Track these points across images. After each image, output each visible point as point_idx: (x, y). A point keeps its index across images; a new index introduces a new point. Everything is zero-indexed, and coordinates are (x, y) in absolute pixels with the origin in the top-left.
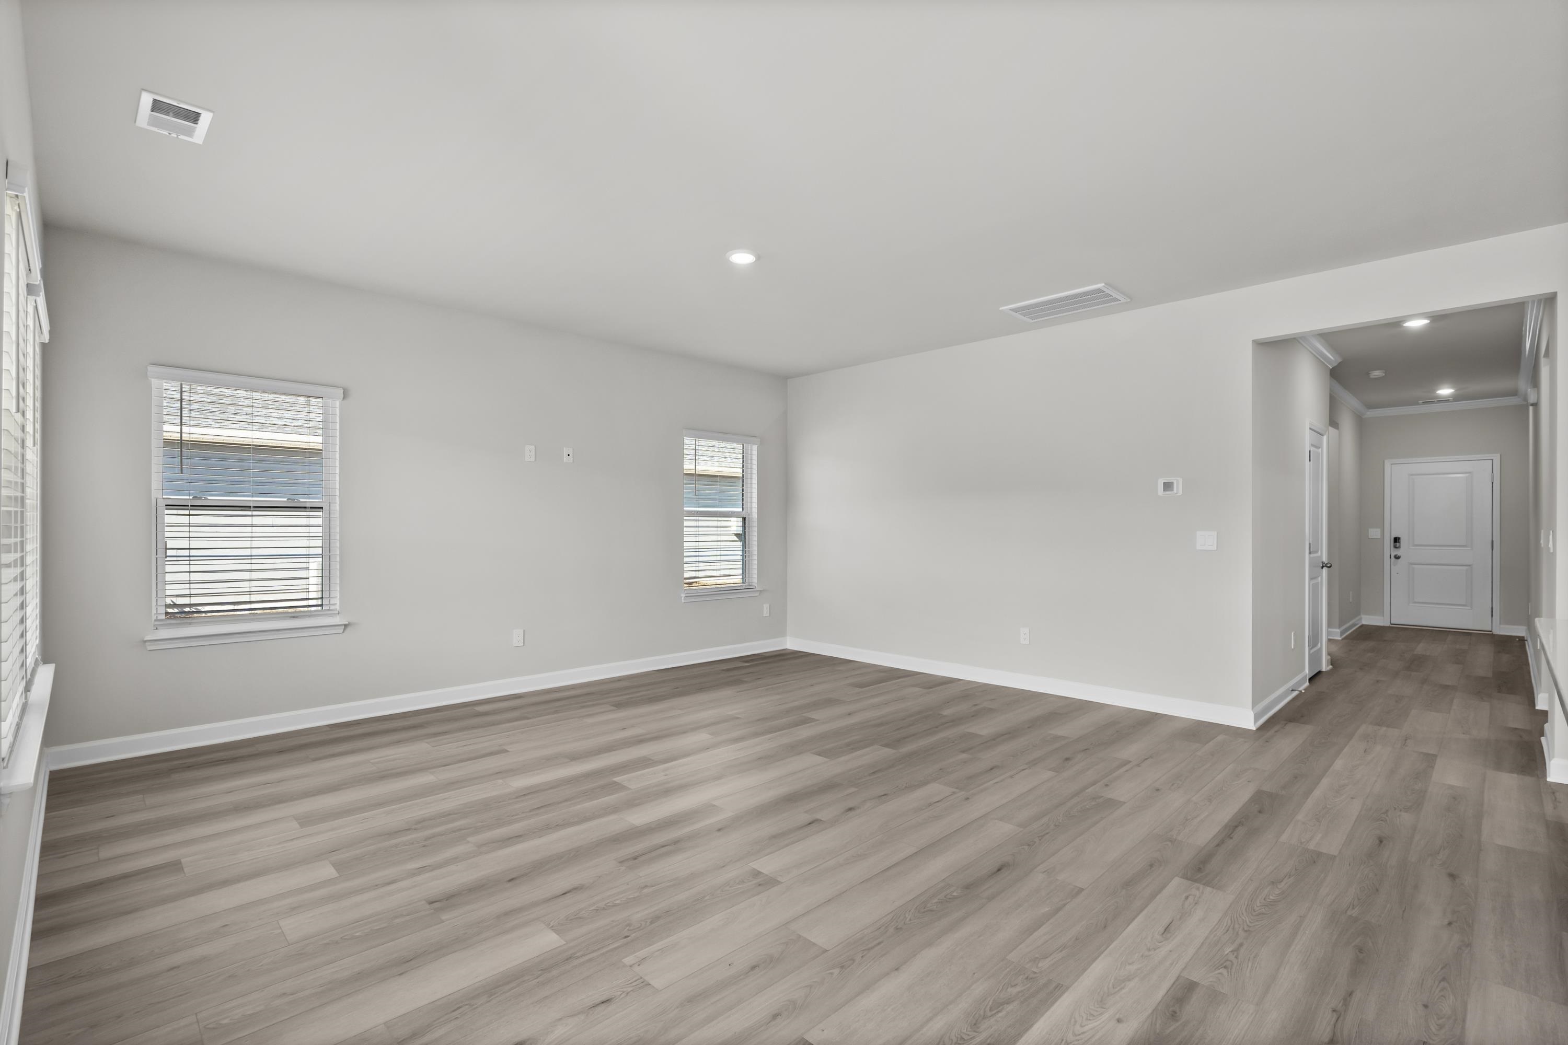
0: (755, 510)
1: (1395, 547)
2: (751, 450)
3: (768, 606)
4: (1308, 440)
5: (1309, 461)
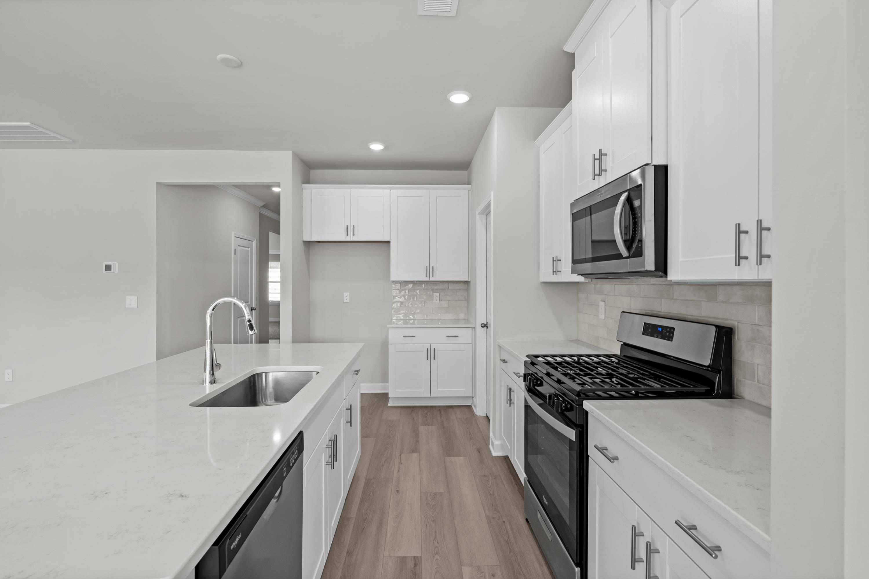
4: (234, 243)
5: (235, 254)
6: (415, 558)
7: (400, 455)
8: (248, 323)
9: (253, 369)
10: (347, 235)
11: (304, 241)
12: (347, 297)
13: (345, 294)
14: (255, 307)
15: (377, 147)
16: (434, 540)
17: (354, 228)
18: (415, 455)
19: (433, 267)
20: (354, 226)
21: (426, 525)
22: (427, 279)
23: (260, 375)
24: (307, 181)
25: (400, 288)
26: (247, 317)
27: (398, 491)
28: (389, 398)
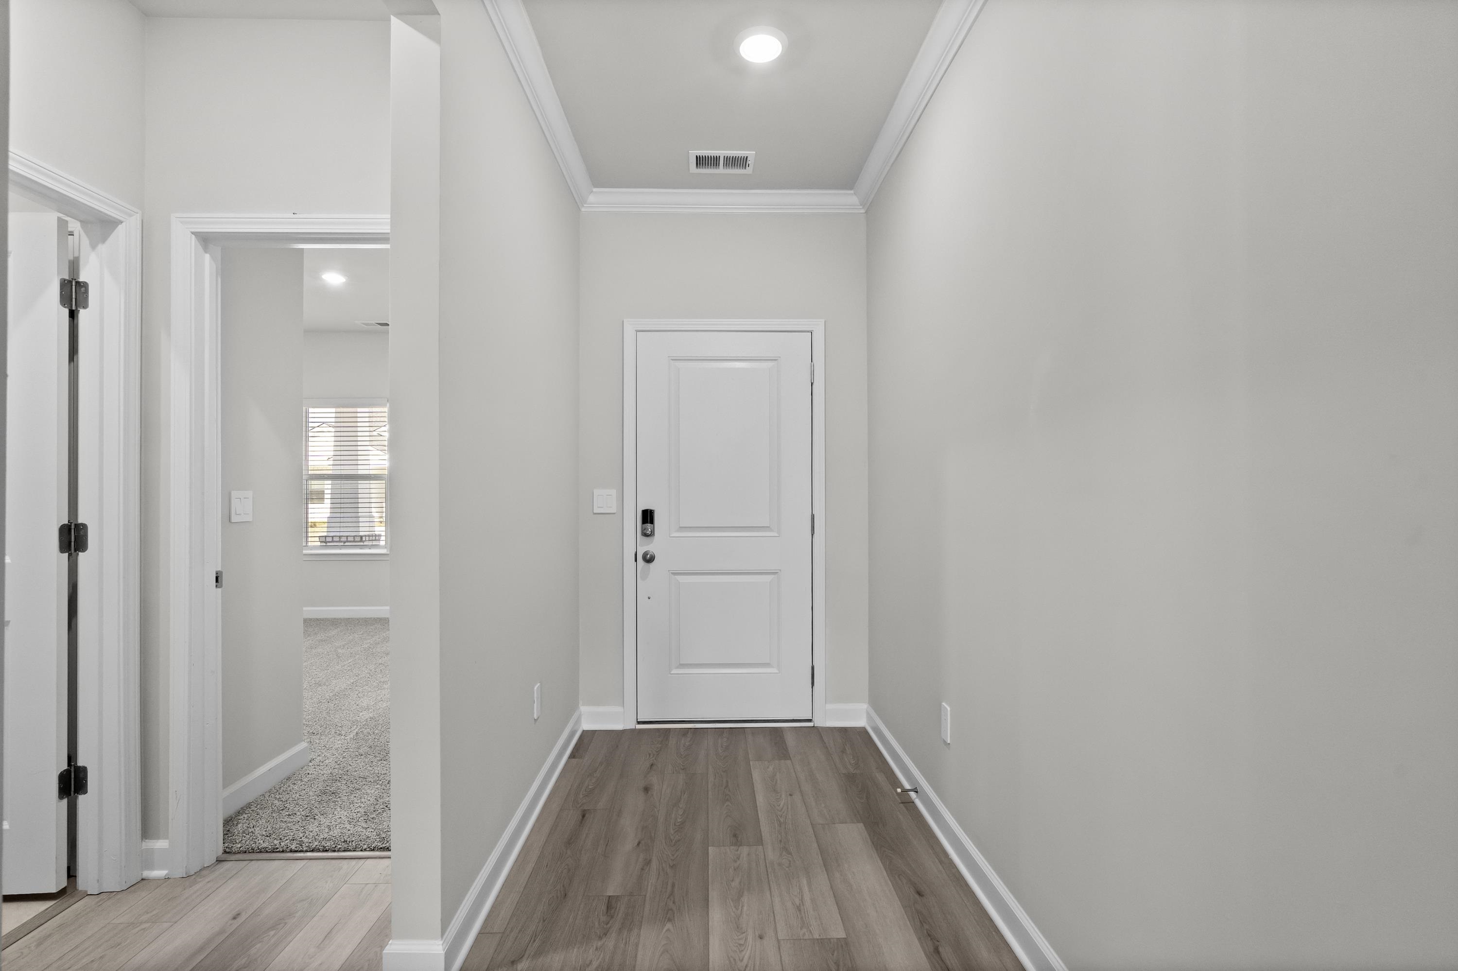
1: (645, 535)
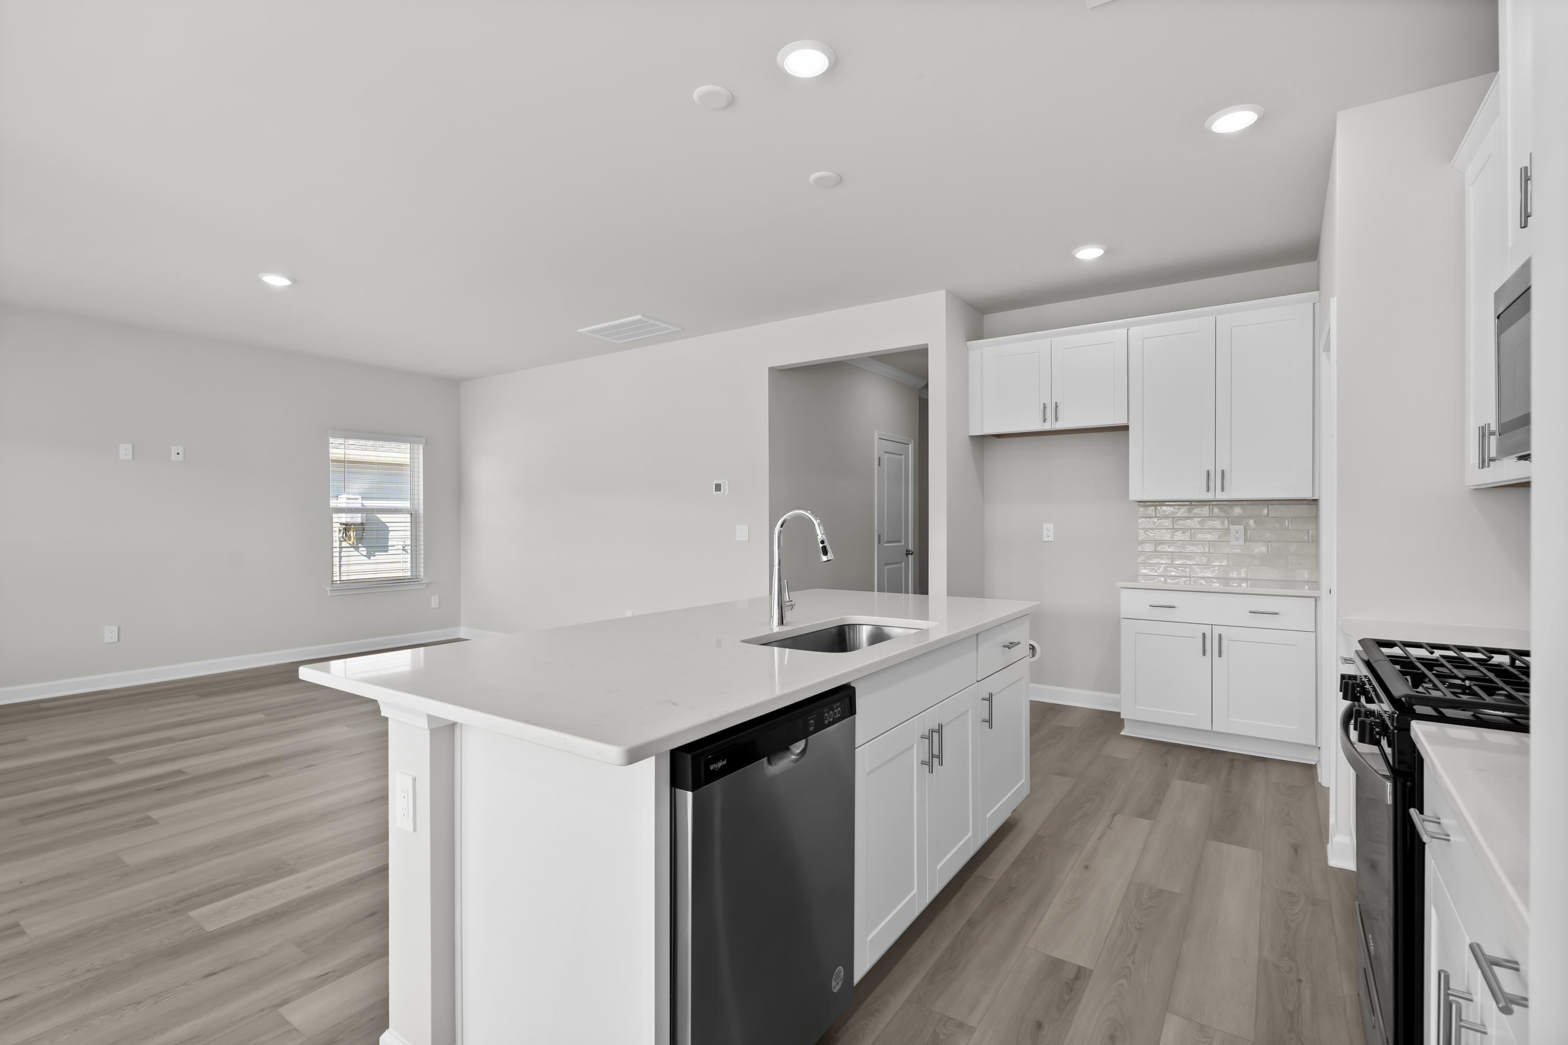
0: (422, 507)
2: (418, 449)
3: (437, 597)
4: (877, 448)
5: (879, 465)
6: (1080, 969)
7: (1114, 815)
8: (821, 545)
9: (841, 617)
10: (1045, 420)
11: (972, 437)
12: (1048, 531)
13: (1045, 526)
14: (913, 550)
15: (1089, 254)
16: (1127, 956)
17: (1057, 407)
18: (1145, 823)
19: (1223, 471)
20: (1056, 403)
21: (1122, 930)
22: (1209, 496)
23: (852, 626)
24: (977, 333)
25: (1156, 515)
26: (820, 537)
27: (1086, 867)
28: (1123, 720)
